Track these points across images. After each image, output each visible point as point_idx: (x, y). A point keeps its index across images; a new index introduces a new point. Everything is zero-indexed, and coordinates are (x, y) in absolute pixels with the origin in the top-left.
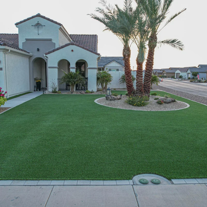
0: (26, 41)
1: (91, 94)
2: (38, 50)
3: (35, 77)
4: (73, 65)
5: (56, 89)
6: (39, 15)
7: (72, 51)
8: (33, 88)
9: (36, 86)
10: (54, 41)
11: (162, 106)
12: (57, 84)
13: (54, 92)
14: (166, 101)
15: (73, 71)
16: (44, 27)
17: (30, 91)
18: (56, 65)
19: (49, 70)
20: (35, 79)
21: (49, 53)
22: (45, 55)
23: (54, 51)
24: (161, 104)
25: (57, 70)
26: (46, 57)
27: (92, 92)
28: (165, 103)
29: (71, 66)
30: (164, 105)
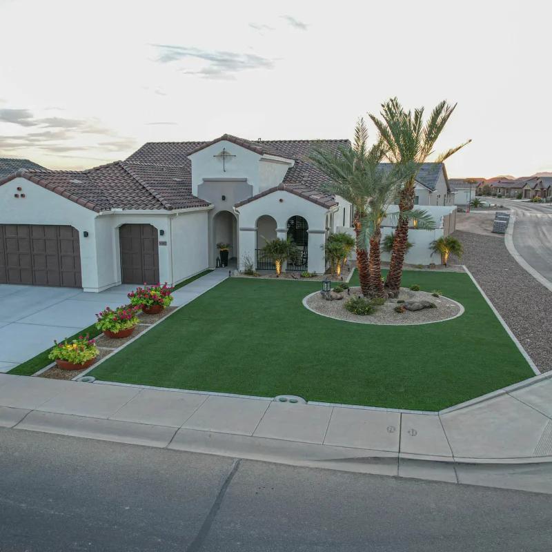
0: (203, 183)
1: (311, 280)
2: (224, 198)
3: (218, 242)
4: (282, 225)
5: (251, 266)
6: (225, 138)
7: (281, 200)
8: (214, 263)
9: (220, 258)
10: (250, 183)
11: (400, 316)
12: (253, 260)
13: (249, 272)
14: (412, 307)
15: (282, 236)
16: (233, 159)
17: (210, 269)
18: (253, 226)
19: (241, 234)
20: (219, 246)
21: (242, 204)
22: (234, 208)
23: (249, 201)
24: (399, 312)
25: (254, 233)
26: (237, 211)
27: (314, 275)
28: (410, 310)
29: (279, 227)
30: (407, 313)
